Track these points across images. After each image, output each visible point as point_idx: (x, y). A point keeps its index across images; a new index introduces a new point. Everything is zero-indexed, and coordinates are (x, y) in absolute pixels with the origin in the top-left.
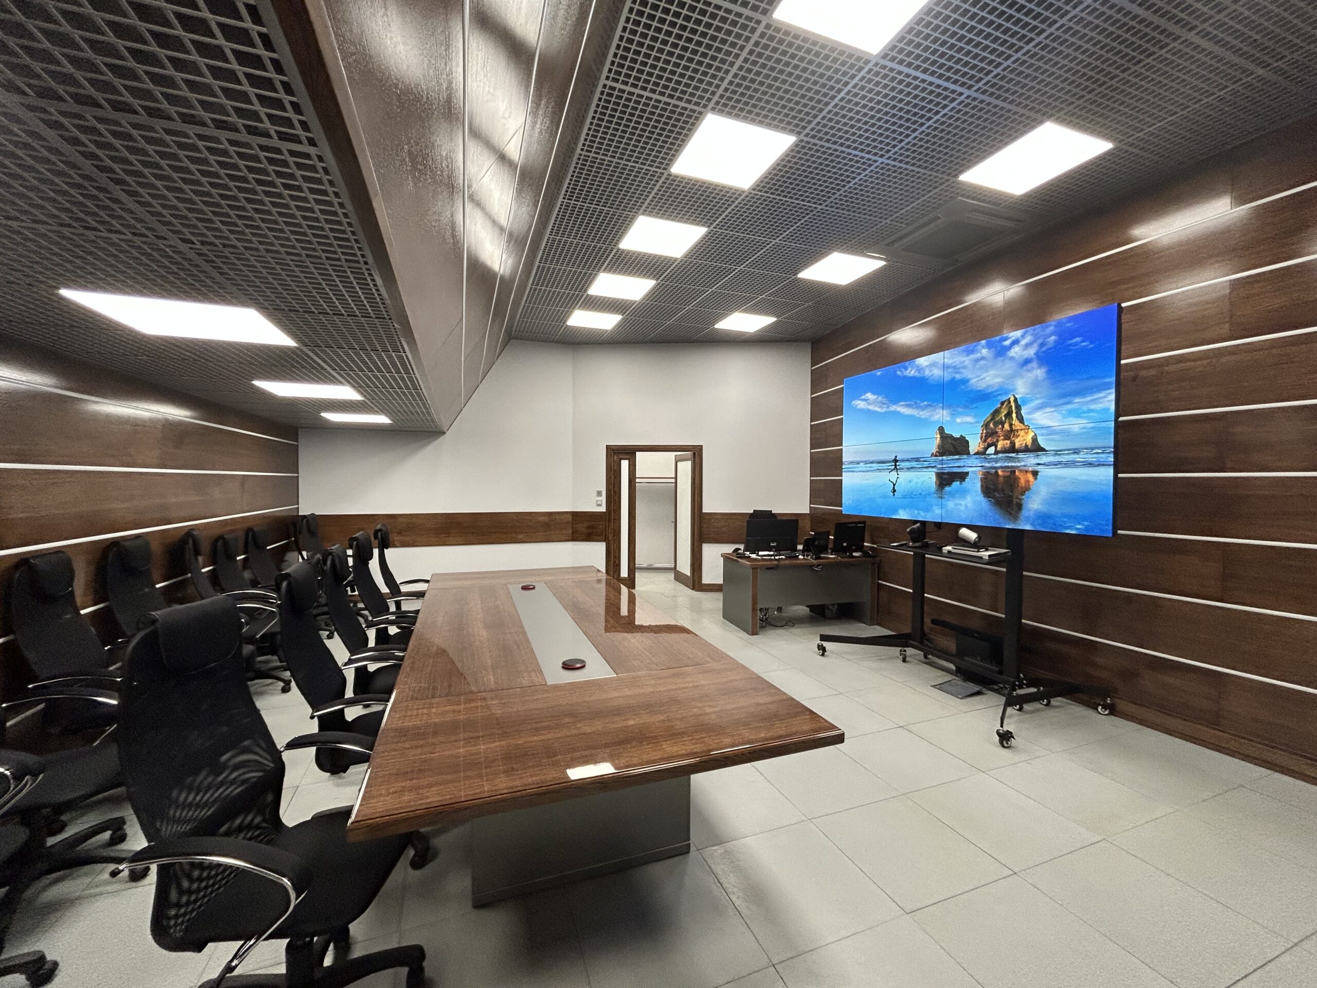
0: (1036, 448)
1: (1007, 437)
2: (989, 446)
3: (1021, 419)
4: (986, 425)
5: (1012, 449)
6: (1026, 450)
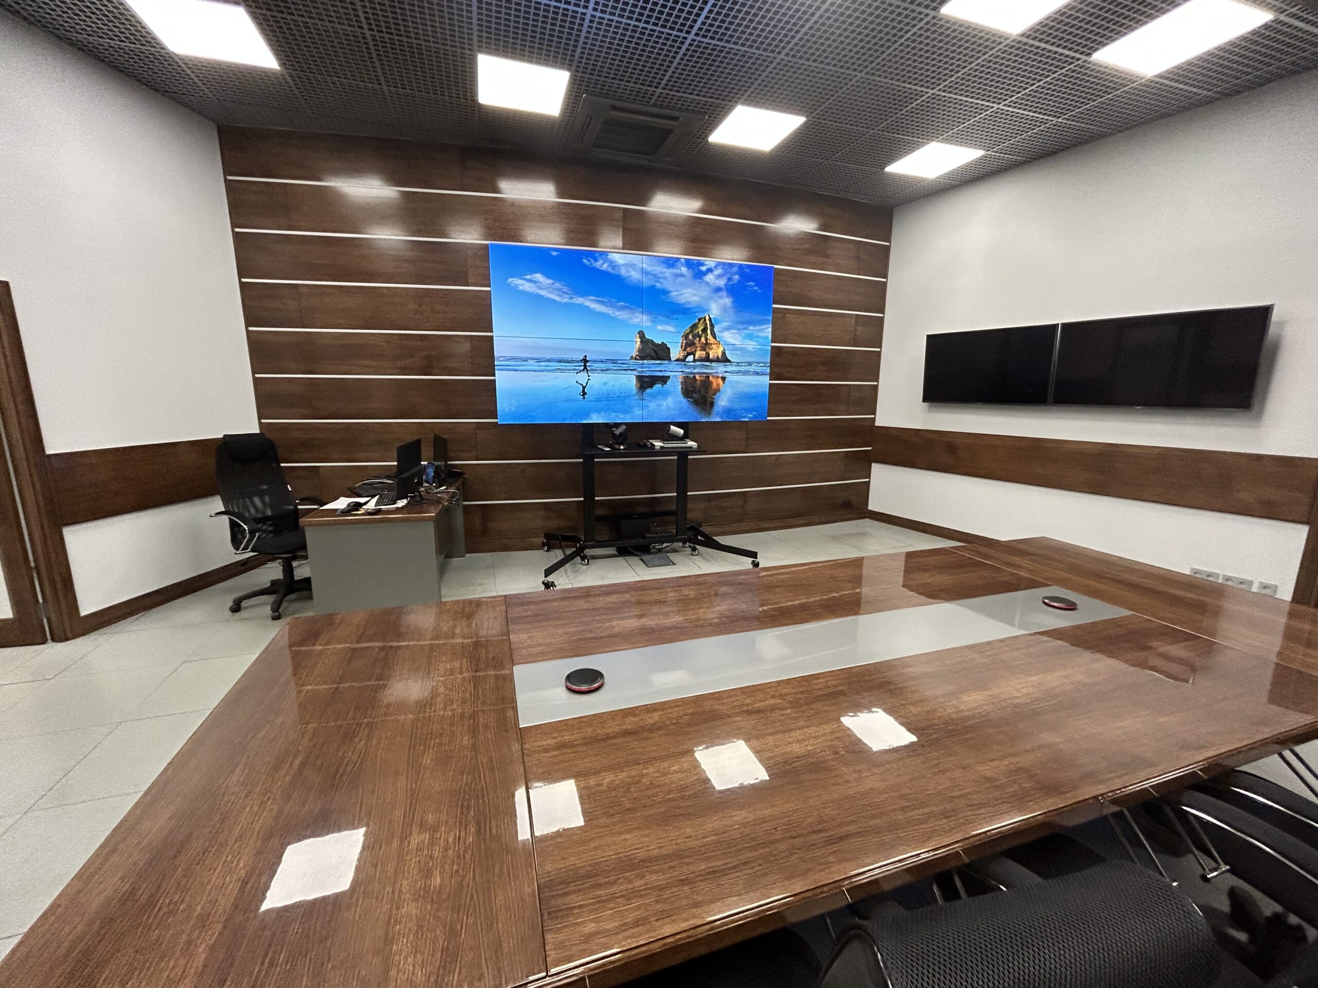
0: (724, 360)
1: (703, 349)
2: (689, 354)
3: (714, 336)
4: (686, 336)
5: (707, 359)
6: (717, 360)
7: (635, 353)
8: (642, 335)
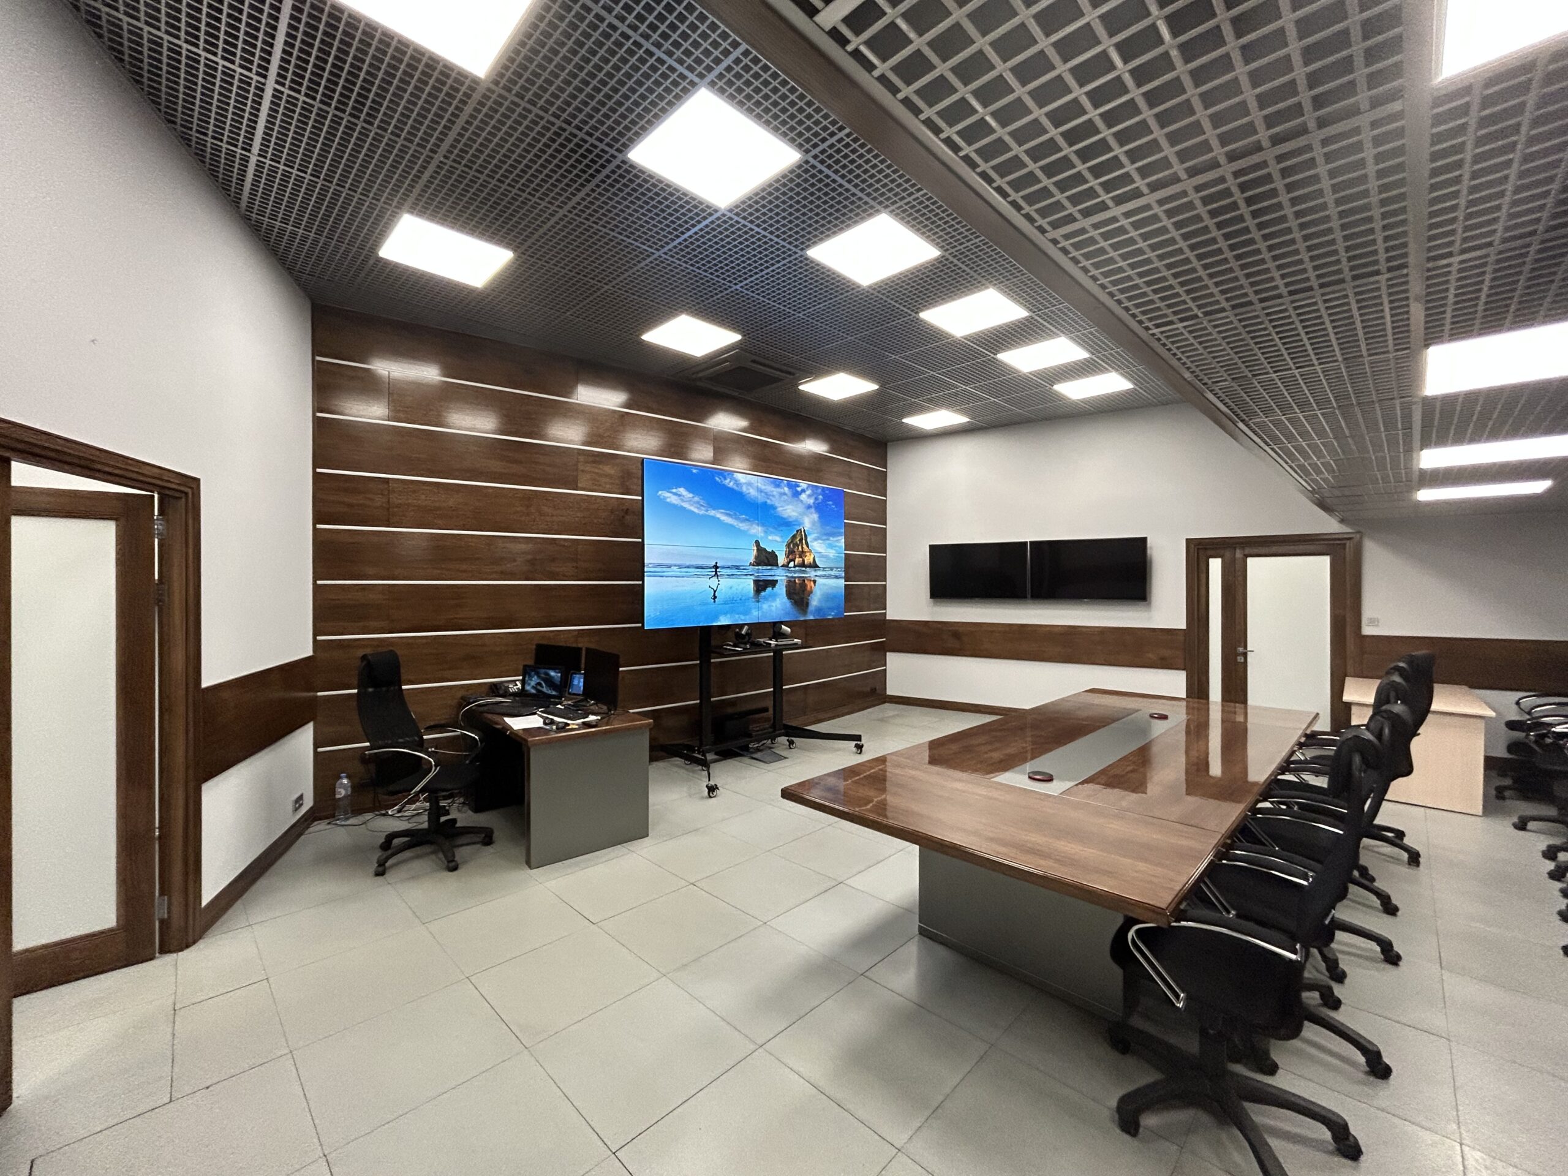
0: (814, 566)
1: (800, 557)
2: (791, 561)
3: (808, 546)
4: (788, 546)
5: (803, 565)
6: (810, 566)
7: (752, 560)
8: (757, 543)
